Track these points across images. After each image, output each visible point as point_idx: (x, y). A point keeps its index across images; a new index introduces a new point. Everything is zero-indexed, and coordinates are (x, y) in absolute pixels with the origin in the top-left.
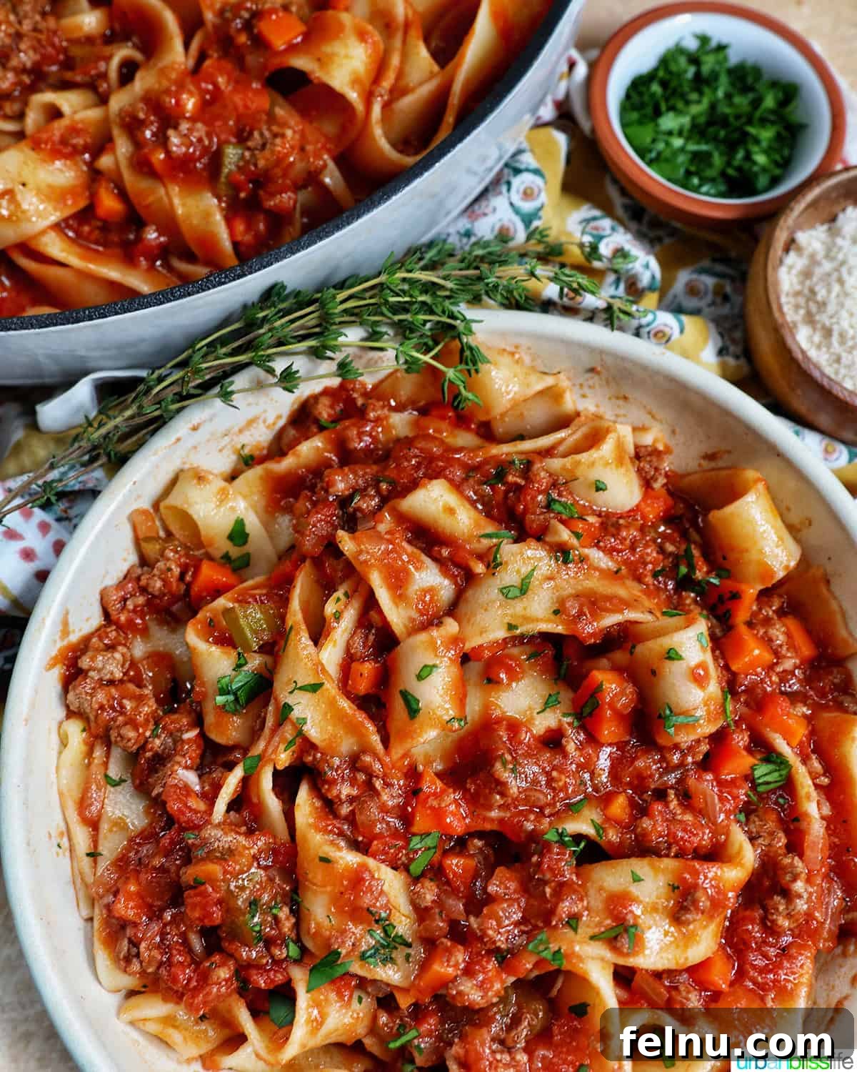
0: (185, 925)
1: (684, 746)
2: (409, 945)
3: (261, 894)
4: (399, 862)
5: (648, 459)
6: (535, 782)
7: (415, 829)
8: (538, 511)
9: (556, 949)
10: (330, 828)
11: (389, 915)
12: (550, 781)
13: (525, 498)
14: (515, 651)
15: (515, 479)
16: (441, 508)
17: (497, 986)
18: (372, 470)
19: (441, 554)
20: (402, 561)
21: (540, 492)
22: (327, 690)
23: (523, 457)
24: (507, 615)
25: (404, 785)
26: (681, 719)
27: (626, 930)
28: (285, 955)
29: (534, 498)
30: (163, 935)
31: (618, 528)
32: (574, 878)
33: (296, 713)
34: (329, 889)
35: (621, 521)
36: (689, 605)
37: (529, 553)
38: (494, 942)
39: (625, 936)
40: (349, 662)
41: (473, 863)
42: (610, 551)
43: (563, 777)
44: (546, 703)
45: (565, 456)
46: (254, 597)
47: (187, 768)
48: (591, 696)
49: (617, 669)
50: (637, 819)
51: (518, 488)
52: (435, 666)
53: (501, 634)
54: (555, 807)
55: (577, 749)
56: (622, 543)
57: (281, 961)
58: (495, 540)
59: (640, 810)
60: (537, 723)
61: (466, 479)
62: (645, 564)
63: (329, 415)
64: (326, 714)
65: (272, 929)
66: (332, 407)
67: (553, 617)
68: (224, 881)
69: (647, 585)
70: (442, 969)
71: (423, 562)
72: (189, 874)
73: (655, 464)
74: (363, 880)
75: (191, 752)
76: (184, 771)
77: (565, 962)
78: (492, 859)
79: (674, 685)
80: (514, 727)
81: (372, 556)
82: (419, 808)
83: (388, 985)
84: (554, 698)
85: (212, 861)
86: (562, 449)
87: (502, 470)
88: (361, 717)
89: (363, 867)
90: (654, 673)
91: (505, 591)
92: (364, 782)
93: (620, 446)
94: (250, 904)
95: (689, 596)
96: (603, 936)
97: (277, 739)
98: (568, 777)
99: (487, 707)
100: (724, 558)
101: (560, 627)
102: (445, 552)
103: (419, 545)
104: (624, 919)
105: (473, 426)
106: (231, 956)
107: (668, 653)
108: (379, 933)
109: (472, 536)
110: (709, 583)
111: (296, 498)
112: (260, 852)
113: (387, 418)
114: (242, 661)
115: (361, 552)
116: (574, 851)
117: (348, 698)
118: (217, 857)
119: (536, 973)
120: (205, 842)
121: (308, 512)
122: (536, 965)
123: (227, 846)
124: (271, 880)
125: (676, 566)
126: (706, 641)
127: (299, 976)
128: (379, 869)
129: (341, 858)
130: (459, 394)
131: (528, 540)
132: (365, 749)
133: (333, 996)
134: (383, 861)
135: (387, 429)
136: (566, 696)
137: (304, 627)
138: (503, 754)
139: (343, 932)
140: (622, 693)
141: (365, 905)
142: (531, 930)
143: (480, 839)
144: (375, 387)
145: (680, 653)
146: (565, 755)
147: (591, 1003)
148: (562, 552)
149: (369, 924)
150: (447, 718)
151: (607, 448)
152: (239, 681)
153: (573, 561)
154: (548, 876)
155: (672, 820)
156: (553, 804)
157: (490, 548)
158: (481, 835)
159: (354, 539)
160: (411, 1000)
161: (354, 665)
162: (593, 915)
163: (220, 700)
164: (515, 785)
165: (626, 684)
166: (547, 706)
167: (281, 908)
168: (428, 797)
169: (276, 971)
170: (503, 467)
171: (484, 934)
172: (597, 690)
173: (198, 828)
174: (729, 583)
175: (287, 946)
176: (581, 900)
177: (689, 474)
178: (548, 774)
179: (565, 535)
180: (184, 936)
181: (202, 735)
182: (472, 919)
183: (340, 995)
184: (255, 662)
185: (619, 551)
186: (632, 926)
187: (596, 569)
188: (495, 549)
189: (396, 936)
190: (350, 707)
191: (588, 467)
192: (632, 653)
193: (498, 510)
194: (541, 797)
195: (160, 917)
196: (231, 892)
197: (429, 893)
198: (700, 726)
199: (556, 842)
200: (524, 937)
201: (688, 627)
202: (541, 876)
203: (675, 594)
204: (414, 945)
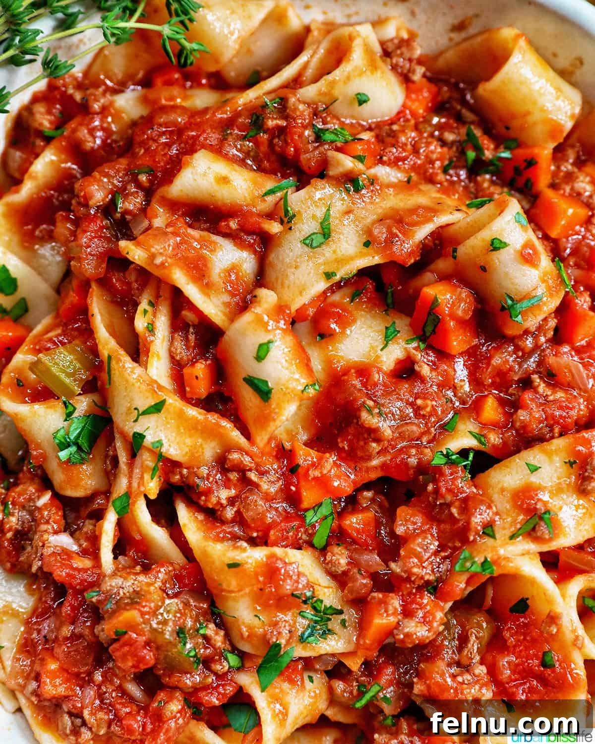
0: (118, 678)
1: (533, 329)
2: (340, 612)
3: (184, 621)
4: (301, 541)
5: (399, 52)
6: (403, 417)
7: (305, 505)
8: (310, 147)
9: (482, 560)
10: (221, 535)
11: (313, 592)
12: (417, 410)
13: (292, 139)
14: (336, 297)
15: (275, 122)
16: (212, 180)
17: (439, 615)
18: (123, 163)
19: (230, 228)
20: (194, 249)
21: (305, 127)
22: (171, 404)
23: (273, 95)
24: (320, 264)
25: (279, 467)
26: (525, 304)
27: (541, 518)
28: (227, 668)
29: (301, 136)
30: (101, 696)
31: (393, 135)
32: (475, 490)
33: (149, 439)
34: (247, 590)
35: (395, 127)
36: (489, 188)
37: (318, 195)
38: (422, 578)
39: (542, 524)
40: (178, 370)
41: (370, 514)
42: (394, 163)
43: (429, 402)
44: (386, 337)
45: (316, 80)
46: (50, 340)
47: (56, 532)
48: (429, 314)
49: (444, 278)
50: (511, 415)
51: (281, 131)
52: (270, 342)
53: (322, 285)
54: (430, 433)
55: (432, 370)
56: (404, 150)
57: (226, 674)
58: (279, 194)
59: (511, 406)
60: (384, 359)
61: (223, 141)
62: (432, 162)
63: (51, 122)
64: (178, 427)
65: (206, 648)
66: (49, 112)
67: (365, 250)
68: (144, 623)
69: (441, 183)
70: (382, 621)
71: (215, 243)
72: (106, 630)
73: (407, 55)
74: (278, 569)
75: (54, 516)
76: (55, 536)
77: (495, 568)
78: (386, 504)
79: (507, 274)
80: (363, 371)
81: (166, 256)
82: (303, 483)
83: (333, 655)
84: (391, 330)
85: (125, 609)
86: (310, 73)
87: (258, 117)
88: (213, 418)
89: (272, 557)
90: (484, 269)
91: (308, 242)
92: (238, 480)
93: (368, 50)
94: (178, 634)
95: (484, 180)
96: (520, 532)
97: (137, 471)
98: (433, 399)
99: (329, 362)
100: (508, 128)
101: (376, 258)
102: (233, 224)
103: (203, 226)
104: (535, 509)
105: (204, 81)
106: (175, 688)
107: (492, 244)
108: (309, 613)
109: (254, 199)
110: (501, 159)
111: (53, 222)
112: (164, 583)
113: (112, 103)
114: (70, 409)
115: (153, 257)
116: (465, 466)
117: (193, 405)
118: (127, 604)
119: (470, 589)
120: (108, 596)
121: (74, 234)
122: (468, 583)
123: (131, 590)
124: (186, 604)
125: (462, 153)
126: (524, 219)
127: (248, 681)
128: (286, 554)
129: (248, 557)
130: (183, 48)
131: (313, 181)
132: (228, 448)
133: (286, 686)
134: (286, 546)
135: (117, 116)
136: (402, 323)
137: (122, 352)
138: (364, 402)
139: (275, 624)
140: (460, 300)
141: (289, 592)
142: (452, 554)
143: (368, 490)
144: (86, 74)
145: (504, 240)
146: (423, 380)
147: (530, 597)
148: (350, 181)
149: (298, 607)
150: (300, 388)
151: (357, 57)
152: (75, 429)
153: (364, 186)
154: (449, 498)
155: (546, 402)
156: (427, 432)
157: (277, 204)
158: (367, 486)
159: (138, 244)
160: (360, 661)
161: (186, 371)
162: (505, 517)
163: (64, 455)
164: (386, 427)
165: (459, 290)
166: (388, 339)
167: (206, 626)
168: (308, 470)
169: (223, 685)
170: (257, 114)
171: (410, 573)
172: (432, 307)
173: (95, 584)
174: (520, 152)
175: (226, 659)
176: (489, 507)
177: (441, 53)
178: (412, 404)
179: (347, 163)
180: (121, 689)
181: (57, 497)
182: (393, 565)
183: (292, 682)
184: (83, 404)
185: (404, 159)
186: (545, 513)
187: (389, 185)
188: (282, 202)
189: (326, 608)
190: (200, 413)
191: (345, 83)
192: (455, 258)
193: (268, 161)
194: (414, 428)
195: (91, 681)
196: (155, 630)
197: (341, 558)
198: (545, 304)
199: (445, 464)
200: (448, 561)
201: (502, 212)
202: (442, 501)
203: (470, 181)
204: (345, 610)
